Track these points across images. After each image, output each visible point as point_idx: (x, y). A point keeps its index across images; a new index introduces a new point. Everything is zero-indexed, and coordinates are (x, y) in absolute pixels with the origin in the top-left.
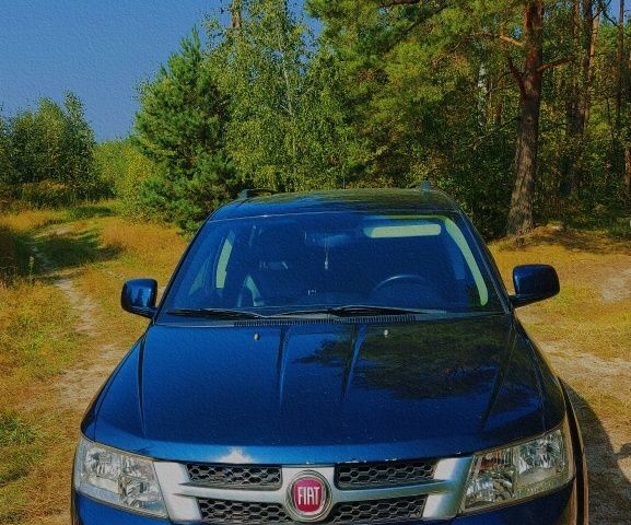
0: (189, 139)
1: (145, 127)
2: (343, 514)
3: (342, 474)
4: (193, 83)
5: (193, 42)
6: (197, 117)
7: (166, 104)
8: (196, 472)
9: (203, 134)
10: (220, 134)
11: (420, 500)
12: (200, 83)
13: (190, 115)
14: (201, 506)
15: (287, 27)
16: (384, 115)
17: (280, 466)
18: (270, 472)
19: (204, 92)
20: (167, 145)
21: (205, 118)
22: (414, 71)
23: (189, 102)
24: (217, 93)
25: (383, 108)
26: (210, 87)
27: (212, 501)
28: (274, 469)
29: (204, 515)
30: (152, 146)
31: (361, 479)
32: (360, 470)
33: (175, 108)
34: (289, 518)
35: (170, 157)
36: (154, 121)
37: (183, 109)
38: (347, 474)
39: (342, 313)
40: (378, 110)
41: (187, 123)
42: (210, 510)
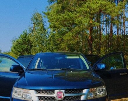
0: (24, 50)
1: (15, 48)
2: (66, 99)
3: (66, 92)
4: (25, 40)
5: (26, 32)
6: (26, 46)
7: (19, 44)
8: (38, 92)
9: (27, 50)
10: (30, 50)
11: (80, 97)
12: (27, 40)
13: (24, 46)
14: (39, 98)
15: (44, 30)
16: (63, 47)
17: (54, 90)
18: (52, 91)
19: (27, 41)
20: (19, 51)
21: (27, 47)
22: (69, 38)
23: (24, 43)
24: (30, 42)
25: (63, 45)
26: (29, 41)
27: (41, 97)
28: (53, 91)
29: (39, 100)
30: (16, 52)
31: (69, 92)
32: (69, 91)
33: (21, 44)
34: (56, 100)
35: (19, 54)
36: (16, 47)
37: (23, 45)
38: (67, 92)
39: (62, 69)
40: (62, 46)
41: (23, 47)
42: (41, 99)
